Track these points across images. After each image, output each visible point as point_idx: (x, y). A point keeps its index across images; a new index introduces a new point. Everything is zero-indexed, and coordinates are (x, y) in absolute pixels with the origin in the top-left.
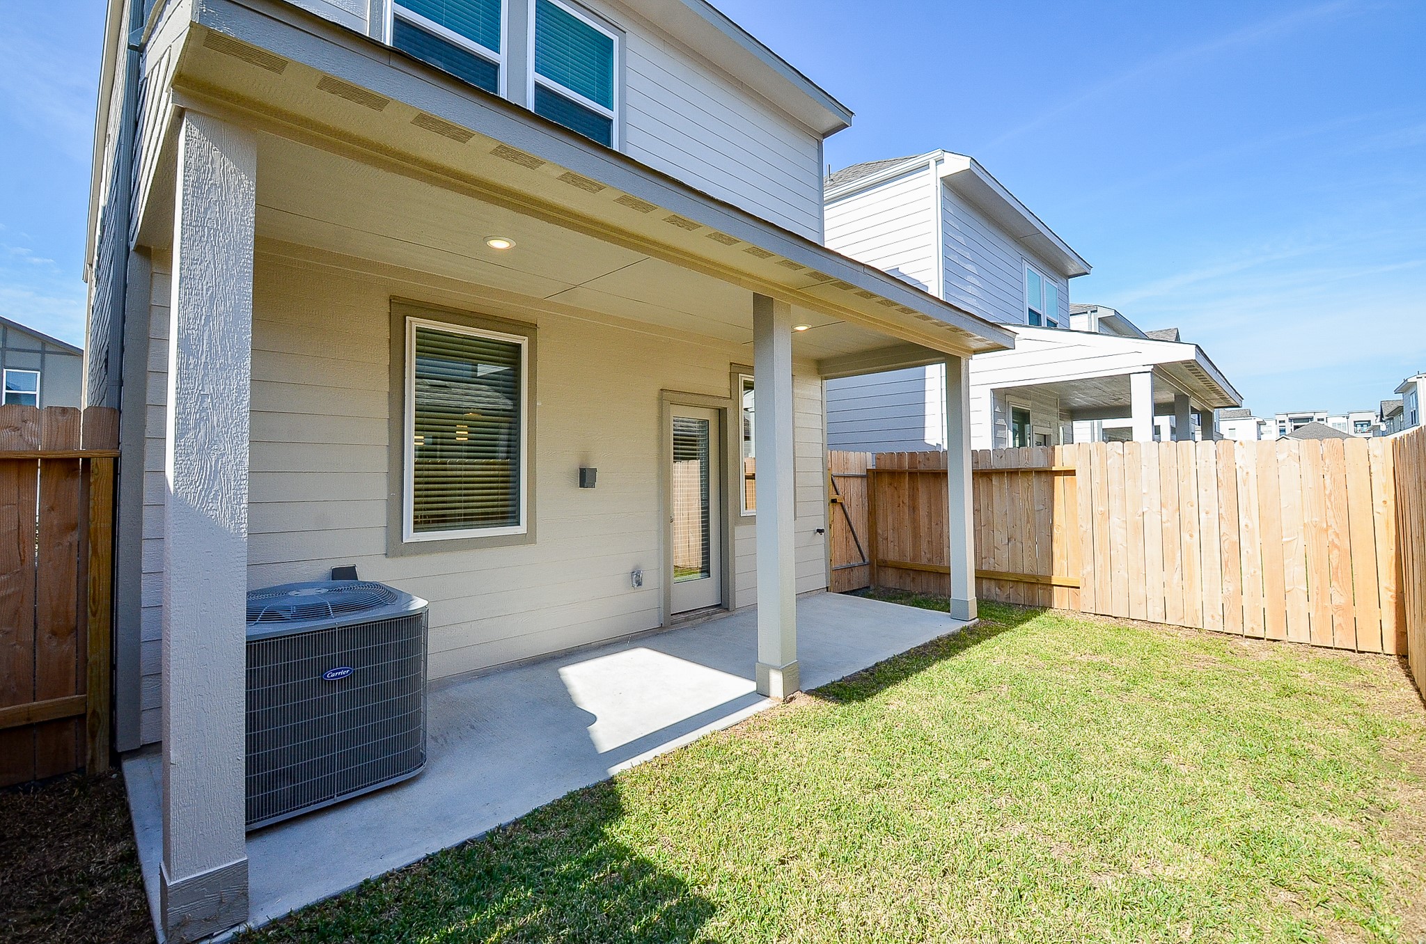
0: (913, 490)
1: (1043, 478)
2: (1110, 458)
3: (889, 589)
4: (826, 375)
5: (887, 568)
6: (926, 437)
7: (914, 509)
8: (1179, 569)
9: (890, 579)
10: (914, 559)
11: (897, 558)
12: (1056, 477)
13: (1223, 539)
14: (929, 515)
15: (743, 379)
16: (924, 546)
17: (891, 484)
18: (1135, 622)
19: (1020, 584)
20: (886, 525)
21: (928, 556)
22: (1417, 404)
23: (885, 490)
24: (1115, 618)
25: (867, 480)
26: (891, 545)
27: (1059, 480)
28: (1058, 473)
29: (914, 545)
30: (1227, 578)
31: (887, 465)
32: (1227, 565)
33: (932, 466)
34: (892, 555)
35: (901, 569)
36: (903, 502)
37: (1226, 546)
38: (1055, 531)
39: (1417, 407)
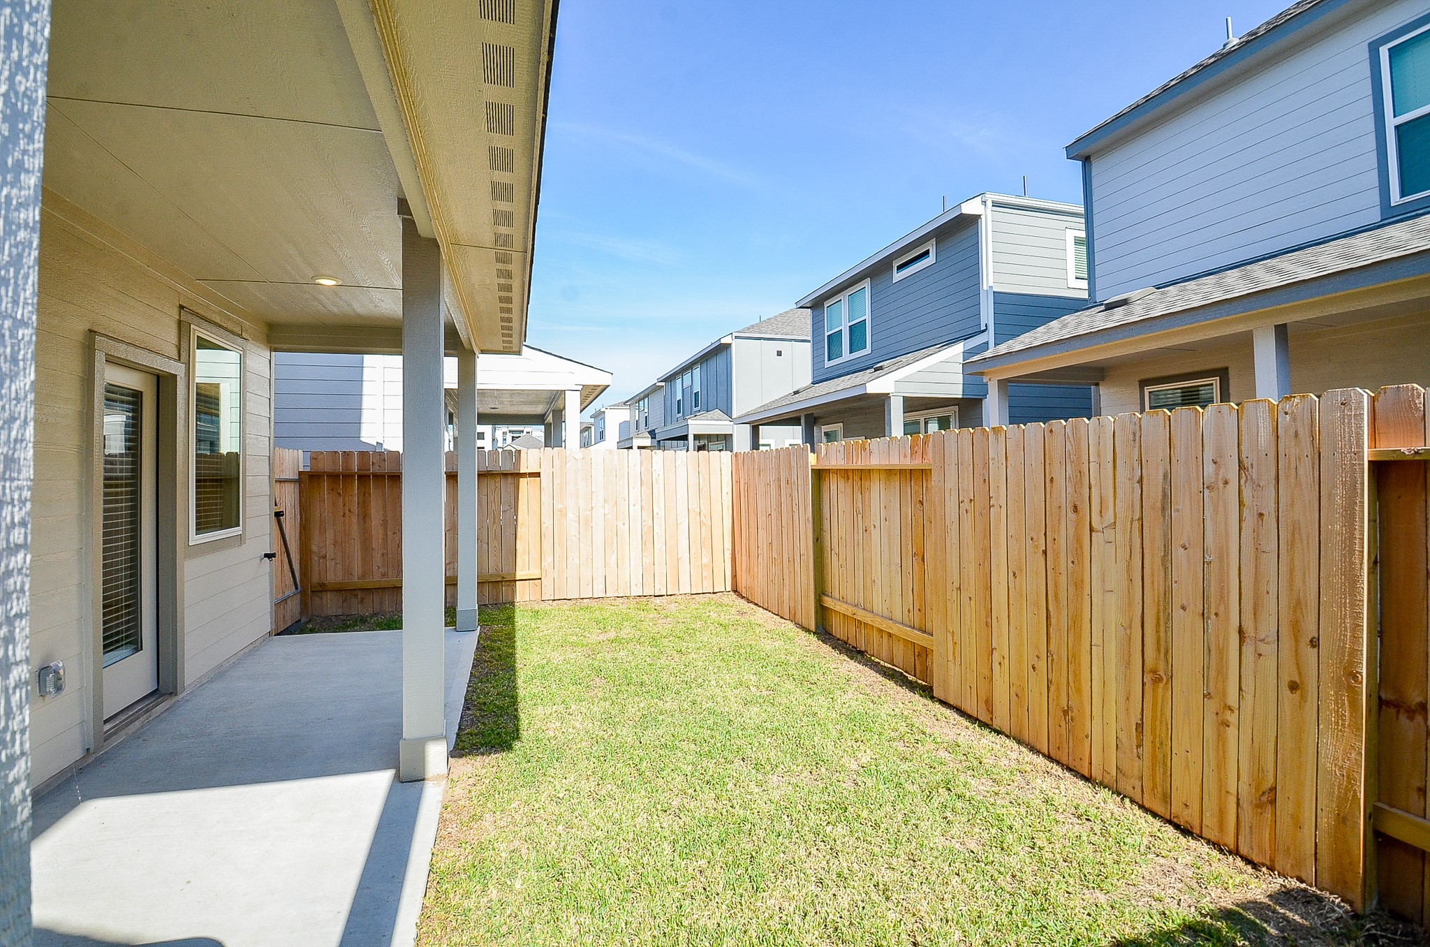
0: (364, 495)
1: (510, 480)
2: (569, 462)
3: (328, 618)
4: (275, 345)
5: (324, 593)
6: (363, 434)
7: (365, 517)
8: (616, 551)
9: (331, 605)
10: (363, 576)
11: (339, 579)
12: (521, 479)
13: (643, 524)
14: (385, 523)
15: (197, 334)
16: (377, 558)
17: (332, 490)
18: (585, 601)
19: (484, 585)
20: (323, 542)
21: (382, 570)
22: (604, 426)
23: (324, 495)
24: (569, 600)
25: (300, 486)
26: (330, 564)
27: (523, 481)
28: (524, 475)
29: (364, 559)
30: (645, 554)
31: (326, 466)
32: (645, 544)
33: (387, 468)
34: (333, 575)
35: (343, 591)
36: (350, 511)
37: (645, 529)
38: (519, 529)
39: (604, 428)
